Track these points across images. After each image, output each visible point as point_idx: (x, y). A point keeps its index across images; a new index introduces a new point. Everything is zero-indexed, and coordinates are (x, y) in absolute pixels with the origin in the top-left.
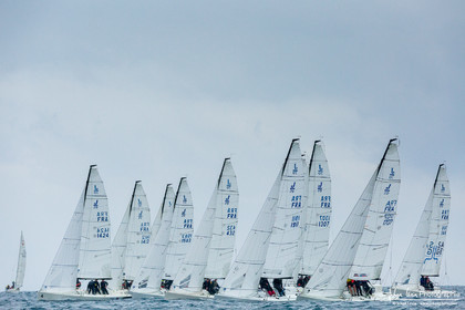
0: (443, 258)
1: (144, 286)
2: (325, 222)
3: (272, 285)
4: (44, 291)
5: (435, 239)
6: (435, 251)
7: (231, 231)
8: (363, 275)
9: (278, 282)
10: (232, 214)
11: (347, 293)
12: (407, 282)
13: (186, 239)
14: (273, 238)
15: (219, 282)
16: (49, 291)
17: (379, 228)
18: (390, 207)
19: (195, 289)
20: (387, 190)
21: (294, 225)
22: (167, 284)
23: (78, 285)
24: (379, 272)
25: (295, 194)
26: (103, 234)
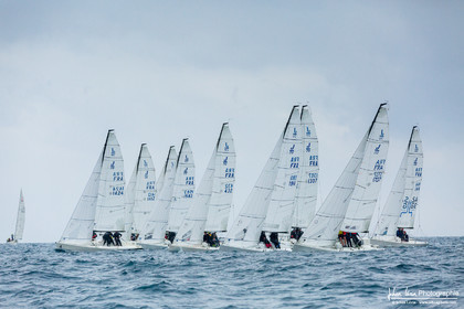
0: (416, 212)
1: (150, 237)
2: (313, 179)
3: (269, 239)
4: (62, 242)
5: (410, 195)
6: (410, 205)
7: (229, 189)
8: (354, 228)
9: (274, 236)
10: (230, 174)
11: (339, 244)
12: (385, 234)
13: (189, 195)
14: (275, 195)
15: (219, 235)
16: (67, 242)
17: (369, 184)
18: (379, 166)
19: (196, 242)
20: (377, 150)
21: (292, 183)
22: (171, 236)
23: (94, 236)
24: (368, 225)
25: (294, 155)
26: (118, 192)
